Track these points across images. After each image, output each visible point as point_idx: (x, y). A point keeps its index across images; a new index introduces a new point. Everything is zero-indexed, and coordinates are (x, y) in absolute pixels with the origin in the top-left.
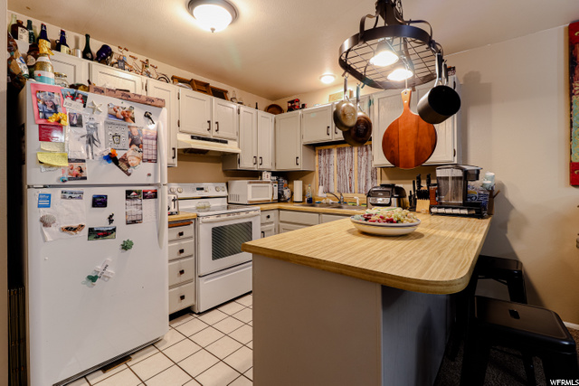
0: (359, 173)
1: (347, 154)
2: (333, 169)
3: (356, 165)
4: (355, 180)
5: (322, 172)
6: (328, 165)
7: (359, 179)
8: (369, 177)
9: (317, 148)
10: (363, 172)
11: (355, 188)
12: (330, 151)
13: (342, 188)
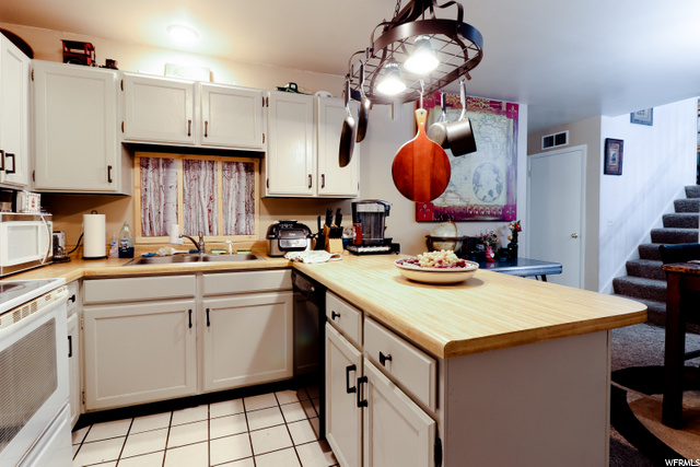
0: (226, 204)
1: (203, 172)
2: (175, 196)
3: (220, 190)
4: (218, 214)
5: (151, 199)
6: (163, 188)
7: (225, 213)
8: (243, 211)
9: (139, 154)
10: (232, 202)
11: (218, 226)
12: (167, 163)
13: (194, 227)
